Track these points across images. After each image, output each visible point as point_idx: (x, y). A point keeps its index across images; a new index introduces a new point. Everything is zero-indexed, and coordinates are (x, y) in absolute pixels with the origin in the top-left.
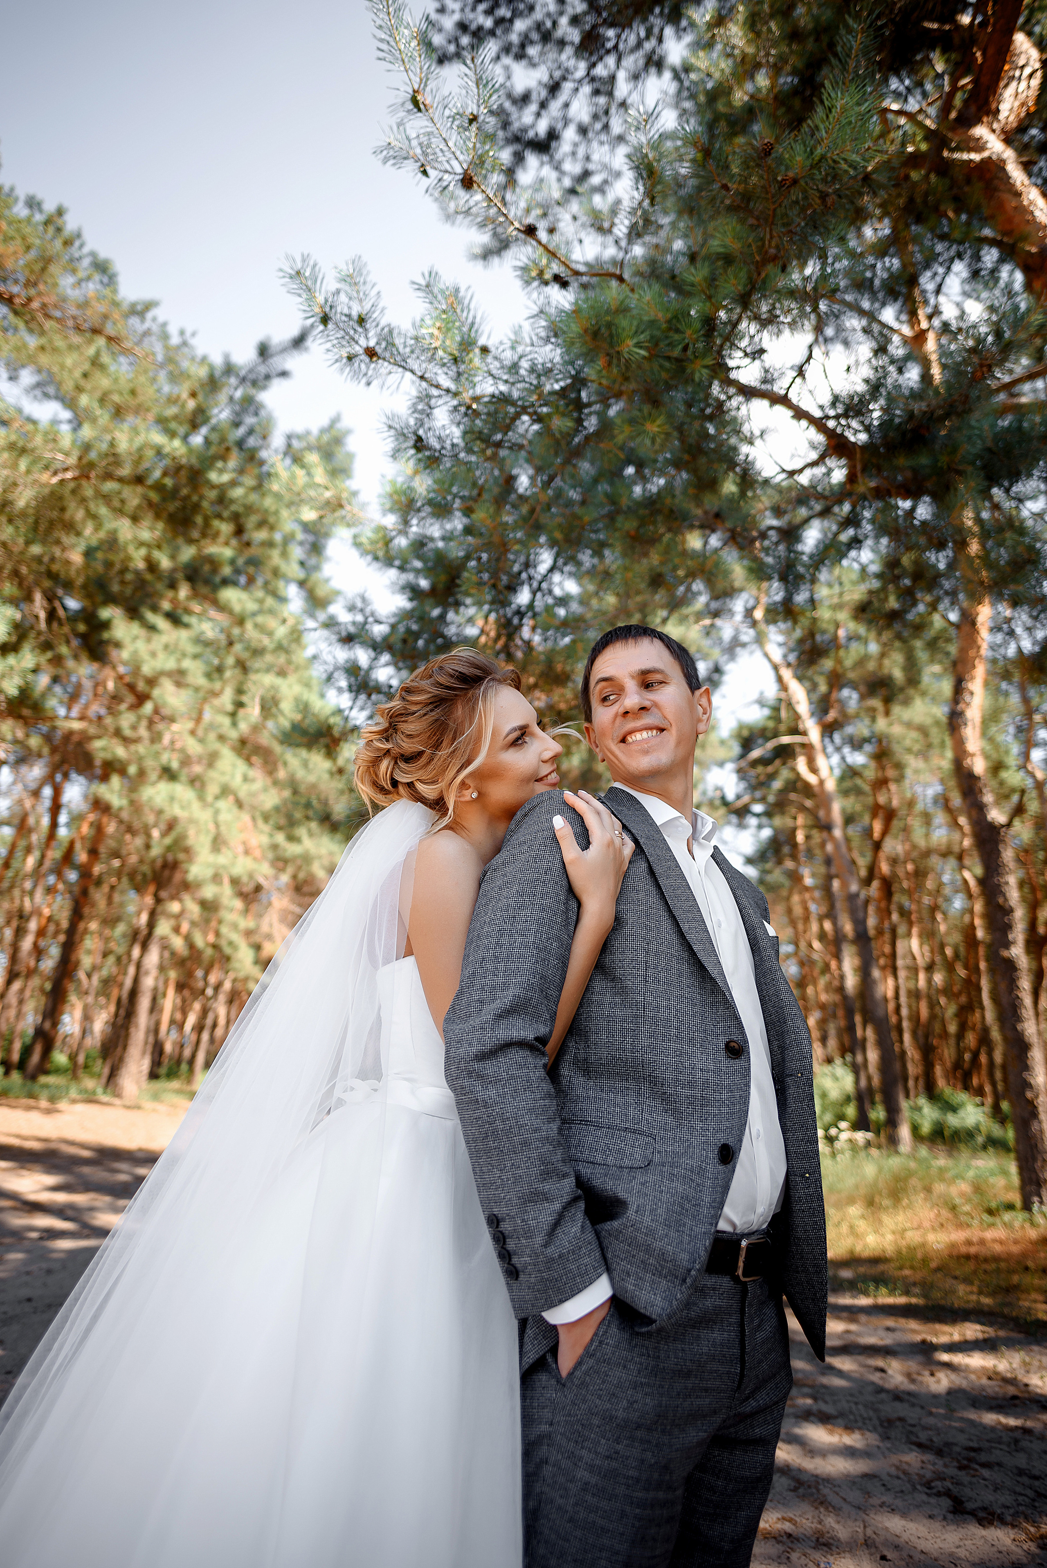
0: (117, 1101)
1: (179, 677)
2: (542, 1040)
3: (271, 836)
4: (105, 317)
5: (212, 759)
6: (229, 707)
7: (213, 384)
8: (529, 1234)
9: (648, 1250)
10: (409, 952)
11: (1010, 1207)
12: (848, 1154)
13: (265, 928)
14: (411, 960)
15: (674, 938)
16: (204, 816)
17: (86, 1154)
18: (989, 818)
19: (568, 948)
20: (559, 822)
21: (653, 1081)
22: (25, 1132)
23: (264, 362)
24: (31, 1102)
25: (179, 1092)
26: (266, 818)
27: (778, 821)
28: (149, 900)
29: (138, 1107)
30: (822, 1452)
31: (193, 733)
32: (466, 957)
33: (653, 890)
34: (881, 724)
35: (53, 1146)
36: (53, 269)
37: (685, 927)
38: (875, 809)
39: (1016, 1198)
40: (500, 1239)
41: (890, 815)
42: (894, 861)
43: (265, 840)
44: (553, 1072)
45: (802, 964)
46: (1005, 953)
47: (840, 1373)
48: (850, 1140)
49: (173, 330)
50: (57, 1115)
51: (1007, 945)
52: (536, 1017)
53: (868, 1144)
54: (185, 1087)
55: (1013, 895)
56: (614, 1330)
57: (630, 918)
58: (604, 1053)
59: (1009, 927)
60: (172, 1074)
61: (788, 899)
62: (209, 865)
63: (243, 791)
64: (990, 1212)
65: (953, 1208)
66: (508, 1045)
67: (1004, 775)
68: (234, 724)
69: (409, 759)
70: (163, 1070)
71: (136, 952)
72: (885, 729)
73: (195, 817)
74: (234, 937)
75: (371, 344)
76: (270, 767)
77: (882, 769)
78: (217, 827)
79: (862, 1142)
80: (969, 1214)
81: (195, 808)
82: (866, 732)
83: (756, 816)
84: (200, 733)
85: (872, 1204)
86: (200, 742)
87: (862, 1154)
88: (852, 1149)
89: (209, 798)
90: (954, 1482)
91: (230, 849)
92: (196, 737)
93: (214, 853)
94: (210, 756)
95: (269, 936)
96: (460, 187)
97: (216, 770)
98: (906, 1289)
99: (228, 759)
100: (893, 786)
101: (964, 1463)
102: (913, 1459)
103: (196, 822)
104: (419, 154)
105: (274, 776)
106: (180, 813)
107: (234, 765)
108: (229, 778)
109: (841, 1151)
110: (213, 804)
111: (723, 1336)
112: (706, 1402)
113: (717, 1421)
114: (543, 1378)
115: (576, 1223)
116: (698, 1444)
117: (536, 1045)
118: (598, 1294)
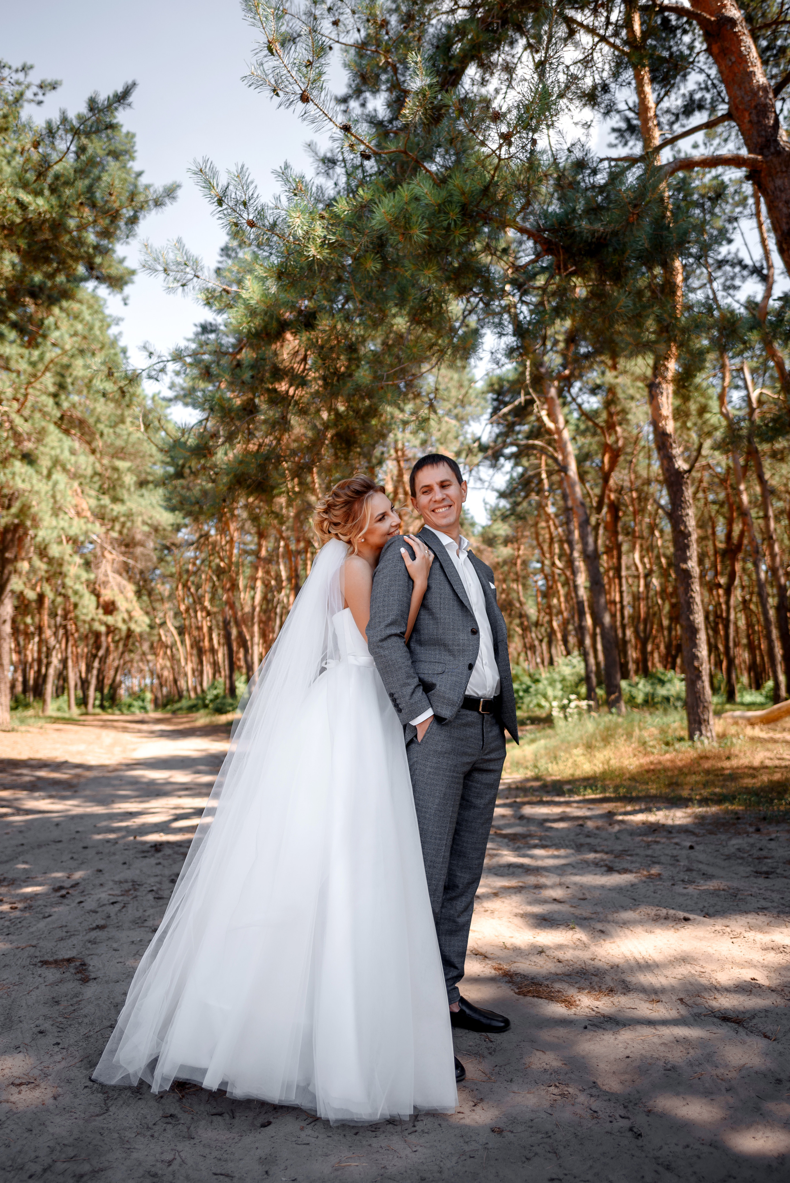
2: (403, 633)
3: (99, 500)
5: (40, 436)
6: (52, 389)
8: (404, 696)
9: (444, 698)
10: (346, 606)
11: (681, 739)
12: (576, 717)
13: (102, 578)
14: (348, 609)
15: (451, 592)
16: (43, 487)
18: (676, 466)
19: (410, 599)
20: (403, 550)
21: (445, 645)
26: (90, 482)
27: (525, 462)
32: (371, 606)
33: (442, 574)
34: (610, 376)
37: (455, 587)
38: (606, 448)
39: (685, 733)
40: (394, 700)
41: (616, 454)
42: (620, 490)
43: (93, 502)
44: (408, 645)
45: (546, 578)
46: (684, 566)
47: (556, 829)
48: (577, 707)
51: (685, 560)
52: (400, 625)
53: (589, 710)
55: (691, 523)
56: (435, 725)
57: (433, 586)
58: (427, 637)
59: (688, 546)
61: (536, 524)
62: (53, 529)
63: (69, 460)
64: (667, 744)
65: (644, 743)
66: (390, 636)
67: (707, 416)
68: (58, 404)
69: (336, 524)
72: (613, 381)
73: (36, 488)
74: (78, 587)
75: (251, 217)
76: (87, 438)
77: (610, 415)
78: (54, 497)
79: (585, 707)
80: (654, 747)
81: (34, 481)
82: (598, 382)
83: (508, 458)
84: (26, 413)
85: (589, 747)
86: (26, 420)
87: (586, 716)
88: (580, 714)
89: (45, 472)
90: (611, 861)
91: (66, 513)
92: (22, 416)
93: (53, 518)
94: (39, 433)
95: (105, 583)
96: (300, 102)
97: (45, 446)
98: (604, 789)
99: (54, 434)
100: (619, 429)
101: (619, 856)
102: (591, 856)
103: (38, 493)
104: (273, 82)
105: (94, 445)
106: (20, 485)
107: (60, 440)
108: (58, 451)
109: (571, 715)
110: (49, 476)
111: (476, 731)
112: (469, 751)
113: (474, 759)
114: (413, 745)
115: (420, 692)
116: (468, 763)
117: (401, 635)
118: (429, 713)
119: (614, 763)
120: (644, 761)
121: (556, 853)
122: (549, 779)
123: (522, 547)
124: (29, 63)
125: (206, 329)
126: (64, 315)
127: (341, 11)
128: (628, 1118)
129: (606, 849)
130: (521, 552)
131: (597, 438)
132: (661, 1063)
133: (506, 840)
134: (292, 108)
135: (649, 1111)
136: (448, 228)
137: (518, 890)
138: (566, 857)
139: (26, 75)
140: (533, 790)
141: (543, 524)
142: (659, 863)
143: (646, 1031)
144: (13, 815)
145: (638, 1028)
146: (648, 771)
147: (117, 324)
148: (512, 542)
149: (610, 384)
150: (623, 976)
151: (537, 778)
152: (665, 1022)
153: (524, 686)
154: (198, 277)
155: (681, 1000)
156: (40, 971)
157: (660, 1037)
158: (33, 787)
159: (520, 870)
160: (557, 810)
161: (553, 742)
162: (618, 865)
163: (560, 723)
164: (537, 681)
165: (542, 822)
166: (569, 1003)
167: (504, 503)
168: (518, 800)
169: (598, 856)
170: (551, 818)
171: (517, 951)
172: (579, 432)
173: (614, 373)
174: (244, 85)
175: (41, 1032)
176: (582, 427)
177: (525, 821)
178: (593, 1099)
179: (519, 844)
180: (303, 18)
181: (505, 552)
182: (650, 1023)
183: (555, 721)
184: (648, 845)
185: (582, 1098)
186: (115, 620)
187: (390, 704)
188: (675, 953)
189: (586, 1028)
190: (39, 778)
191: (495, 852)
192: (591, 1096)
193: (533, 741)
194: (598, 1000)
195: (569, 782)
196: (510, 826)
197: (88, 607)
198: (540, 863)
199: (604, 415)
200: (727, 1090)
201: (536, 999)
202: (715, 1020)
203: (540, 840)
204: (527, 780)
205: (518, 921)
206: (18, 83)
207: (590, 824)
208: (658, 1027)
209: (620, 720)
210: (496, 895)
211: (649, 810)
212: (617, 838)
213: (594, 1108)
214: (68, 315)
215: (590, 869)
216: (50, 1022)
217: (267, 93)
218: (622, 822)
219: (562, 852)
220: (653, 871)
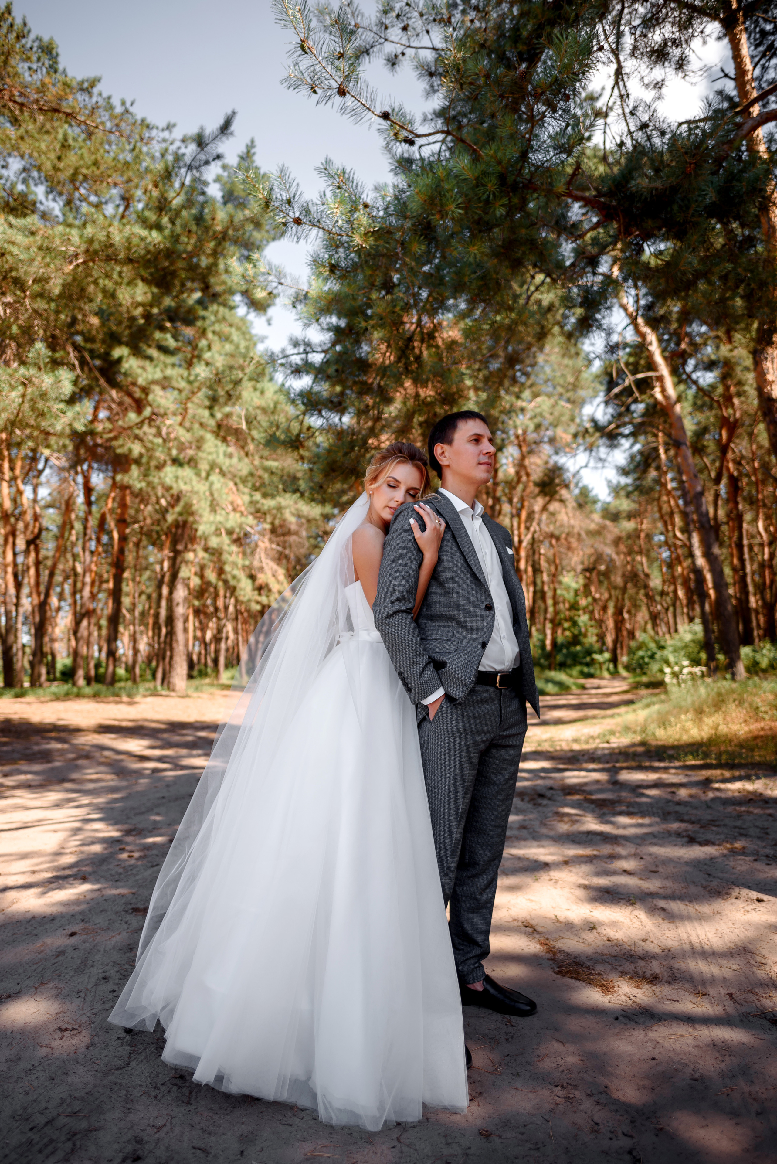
0: (172, 694)
1: (165, 383)
2: (411, 609)
3: (251, 495)
4: (60, 99)
5: (199, 444)
6: (207, 402)
7: (168, 175)
8: (413, 676)
9: (455, 677)
10: (357, 579)
12: (690, 683)
13: (256, 563)
14: (359, 582)
15: (464, 564)
16: (202, 487)
17: (163, 726)
20: (412, 521)
21: (458, 622)
22: (119, 717)
23: (202, 149)
24: (117, 699)
25: (212, 685)
26: (244, 481)
27: (642, 439)
28: (167, 552)
29: (187, 696)
30: (625, 827)
31: (181, 424)
32: (379, 580)
33: (454, 545)
34: (725, 350)
35: (140, 723)
36: (12, 62)
37: (468, 559)
38: (723, 421)
40: (403, 680)
41: (733, 426)
42: (740, 461)
43: (247, 498)
44: (416, 620)
45: (670, 550)
47: (648, 796)
48: (690, 673)
49: (116, 102)
50: (137, 706)
52: (407, 601)
53: (703, 675)
54: (215, 682)
56: (446, 704)
57: (445, 558)
58: (438, 613)
60: (203, 674)
61: (658, 499)
62: (212, 523)
63: (225, 463)
65: (756, 709)
66: (396, 613)
68: (212, 415)
70: (195, 673)
71: (165, 591)
72: (728, 354)
73: (196, 489)
74: (236, 572)
75: (297, 215)
76: (241, 443)
77: (727, 388)
78: (212, 494)
79: (699, 673)
80: (766, 712)
81: (194, 483)
82: (713, 357)
83: (626, 436)
84: (187, 424)
85: (699, 712)
86: (188, 431)
87: (699, 682)
88: (693, 679)
89: (204, 474)
90: (694, 832)
91: (223, 509)
92: (184, 427)
93: (213, 514)
94: (198, 441)
95: (261, 569)
96: (337, 96)
97: (204, 451)
98: (706, 755)
99: (211, 442)
100: (736, 401)
101: (705, 826)
102: (675, 826)
103: (197, 493)
104: (309, 81)
105: (246, 449)
106: (183, 487)
107: (216, 446)
108: (214, 456)
109: (685, 681)
110: (207, 478)
111: (492, 708)
112: (485, 728)
113: (491, 736)
114: (425, 723)
115: (430, 672)
116: (483, 742)
117: (408, 611)
118: (440, 693)
119: (723, 729)
120: (755, 727)
121: (640, 821)
122: (654, 743)
123: (645, 521)
124: (172, 122)
126: (216, 338)
127: (409, 15)
128: (631, 1137)
129: (693, 818)
130: (644, 526)
131: (714, 412)
132: (689, 1070)
133: (593, 806)
134: (330, 103)
135: (661, 1129)
136: (487, 202)
137: (589, 860)
138: (650, 825)
139: (171, 132)
140: (635, 755)
141: (665, 498)
142: (745, 835)
143: (682, 1031)
144: (171, 770)
145: (674, 1024)
146: (756, 738)
147: (262, 342)
148: (635, 517)
149: (725, 358)
150: (672, 961)
151: (643, 743)
152: (706, 1021)
153: (649, 653)
154: (281, 284)
155: (730, 995)
156: (128, 917)
157: (695, 1038)
159: (599, 837)
160: (653, 776)
161: (665, 707)
162: (701, 837)
163: (673, 690)
164: (662, 648)
165: (637, 788)
166: (607, 989)
167: (625, 480)
168: (618, 765)
169: (683, 825)
170: (645, 783)
171: (569, 926)
172: (698, 407)
173: (729, 347)
174: (283, 88)
175: (104, 978)
176: (699, 402)
177: (618, 787)
178: (598, 1108)
179: (605, 810)
180: (375, 29)
181: (629, 525)
182: (690, 1020)
183: (669, 687)
184: (739, 816)
185: (587, 1105)
186: (269, 599)
187: (400, 683)
188: (737, 939)
189: (617, 1019)
190: (200, 738)
191: (578, 818)
192: (598, 1103)
193: (648, 706)
194: (638, 987)
195: (673, 747)
196: (601, 791)
197: (244, 589)
198: (621, 832)
199: (720, 389)
200: (758, 1114)
201: (573, 981)
202: (765, 1022)
203: (628, 807)
204: (633, 745)
205: (581, 893)
206: (164, 140)
207: (683, 793)
208: (697, 1026)
209: (734, 685)
210: (566, 863)
211: (747, 778)
212: (709, 807)
213: (596, 1119)
214: (220, 337)
215: (671, 839)
216: (116, 969)
217: (305, 91)
218: (718, 790)
219: (646, 821)
220: (738, 845)
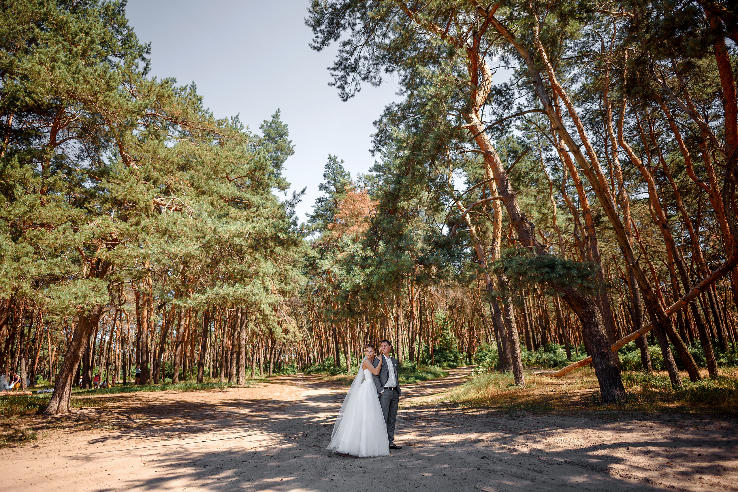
10: (367, 368)
11: (512, 385)
53: (486, 372)
64: (506, 387)
65: (499, 387)
80: (502, 388)
88: (483, 374)
109: (480, 374)
111: (392, 393)
112: (391, 397)
120: (496, 394)
125: (320, 200)
146: (493, 398)
158: (269, 410)
161: (470, 387)
163: (475, 379)
166: (415, 446)
186: (289, 337)
193: (466, 386)
204: (450, 402)
